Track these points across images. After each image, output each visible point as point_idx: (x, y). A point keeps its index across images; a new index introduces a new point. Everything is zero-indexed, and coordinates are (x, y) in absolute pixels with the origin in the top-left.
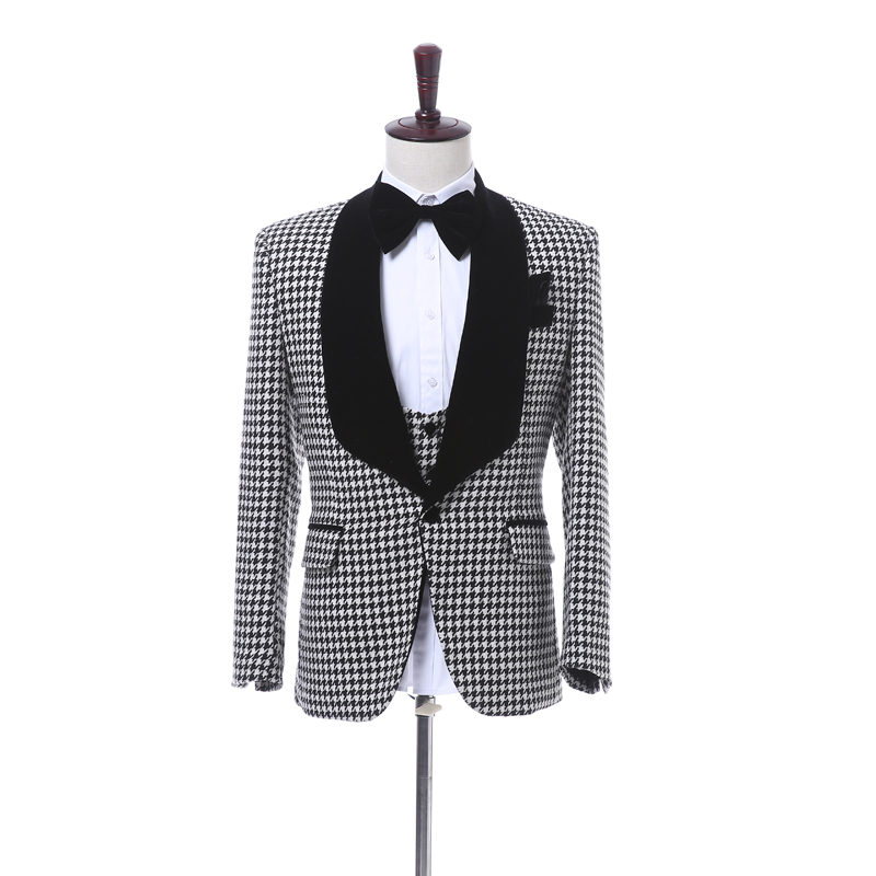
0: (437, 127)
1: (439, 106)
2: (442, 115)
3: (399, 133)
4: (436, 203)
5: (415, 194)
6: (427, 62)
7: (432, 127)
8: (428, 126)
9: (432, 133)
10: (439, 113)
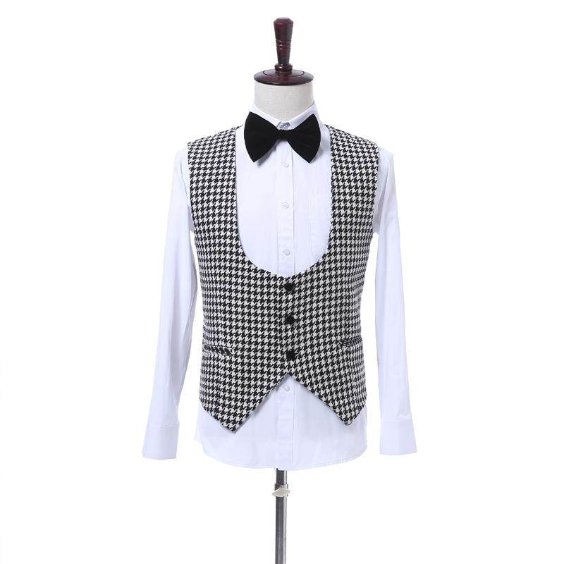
0: (290, 76)
1: (291, 62)
2: (293, 68)
3: (263, 79)
4: (290, 128)
5: (275, 122)
6: (283, 30)
7: (286, 75)
8: (284, 75)
9: (286, 79)
10: (291, 66)
